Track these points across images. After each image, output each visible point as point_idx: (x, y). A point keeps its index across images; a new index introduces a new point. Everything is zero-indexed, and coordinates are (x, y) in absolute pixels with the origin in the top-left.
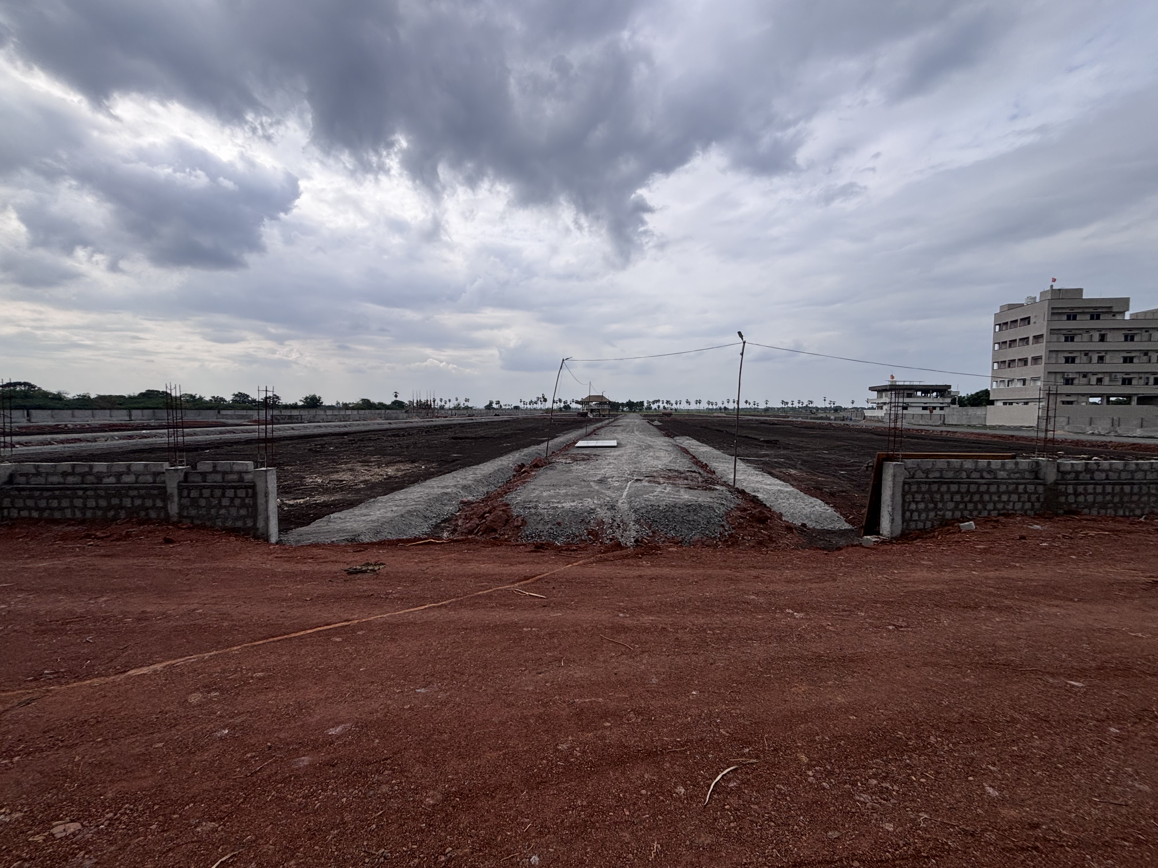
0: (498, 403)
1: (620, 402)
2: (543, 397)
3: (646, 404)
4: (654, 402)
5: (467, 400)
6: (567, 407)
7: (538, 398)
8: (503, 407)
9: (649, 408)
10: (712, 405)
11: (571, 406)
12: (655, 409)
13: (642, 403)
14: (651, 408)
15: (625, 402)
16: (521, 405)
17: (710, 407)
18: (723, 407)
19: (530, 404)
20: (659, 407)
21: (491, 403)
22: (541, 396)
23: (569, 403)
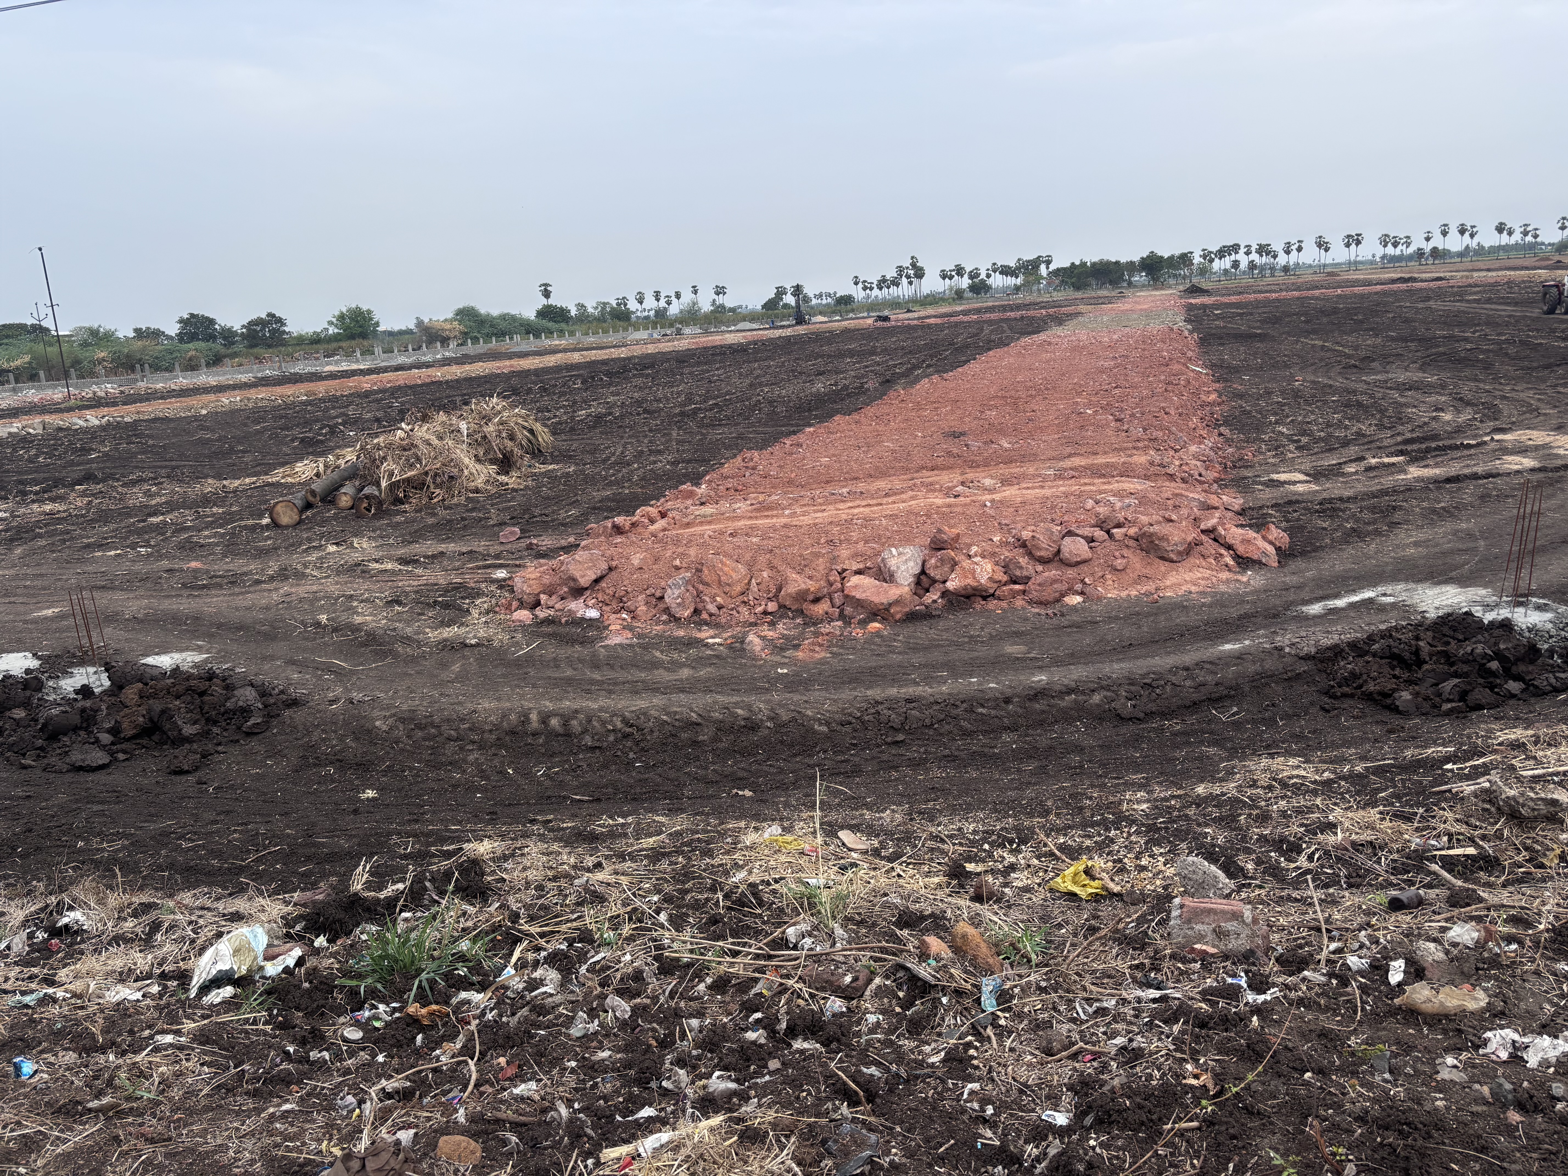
2: (914, 265)
5: (720, 291)
6: (980, 287)
7: (901, 270)
10: (1395, 245)
11: (990, 282)
12: (1224, 272)
14: (1211, 271)
16: (858, 293)
17: (1390, 250)
18: (1428, 247)
19: (880, 288)
22: (908, 263)
23: (983, 275)
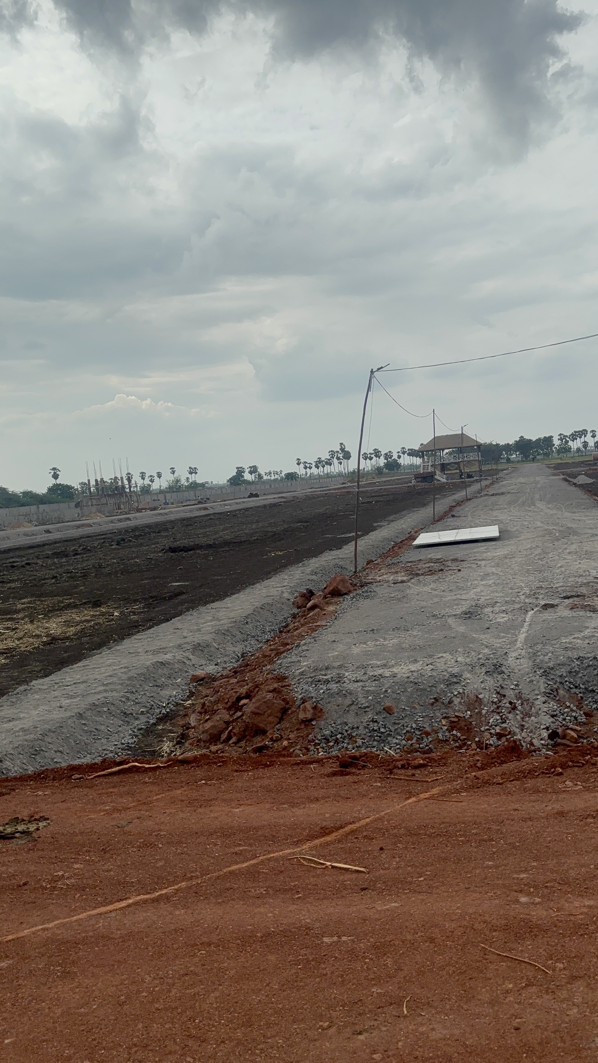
0: (253, 470)
1: (502, 443)
2: (343, 450)
3: (556, 442)
4: (574, 436)
5: (193, 471)
6: (392, 465)
7: (332, 453)
8: (265, 477)
9: (565, 449)
11: (401, 461)
12: (578, 450)
13: (548, 440)
14: (569, 450)
15: (511, 442)
16: (300, 471)
19: (317, 467)
20: (585, 444)
21: (240, 472)
22: (338, 448)
23: (395, 456)
